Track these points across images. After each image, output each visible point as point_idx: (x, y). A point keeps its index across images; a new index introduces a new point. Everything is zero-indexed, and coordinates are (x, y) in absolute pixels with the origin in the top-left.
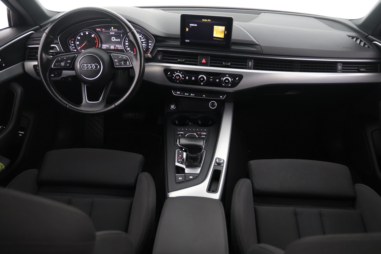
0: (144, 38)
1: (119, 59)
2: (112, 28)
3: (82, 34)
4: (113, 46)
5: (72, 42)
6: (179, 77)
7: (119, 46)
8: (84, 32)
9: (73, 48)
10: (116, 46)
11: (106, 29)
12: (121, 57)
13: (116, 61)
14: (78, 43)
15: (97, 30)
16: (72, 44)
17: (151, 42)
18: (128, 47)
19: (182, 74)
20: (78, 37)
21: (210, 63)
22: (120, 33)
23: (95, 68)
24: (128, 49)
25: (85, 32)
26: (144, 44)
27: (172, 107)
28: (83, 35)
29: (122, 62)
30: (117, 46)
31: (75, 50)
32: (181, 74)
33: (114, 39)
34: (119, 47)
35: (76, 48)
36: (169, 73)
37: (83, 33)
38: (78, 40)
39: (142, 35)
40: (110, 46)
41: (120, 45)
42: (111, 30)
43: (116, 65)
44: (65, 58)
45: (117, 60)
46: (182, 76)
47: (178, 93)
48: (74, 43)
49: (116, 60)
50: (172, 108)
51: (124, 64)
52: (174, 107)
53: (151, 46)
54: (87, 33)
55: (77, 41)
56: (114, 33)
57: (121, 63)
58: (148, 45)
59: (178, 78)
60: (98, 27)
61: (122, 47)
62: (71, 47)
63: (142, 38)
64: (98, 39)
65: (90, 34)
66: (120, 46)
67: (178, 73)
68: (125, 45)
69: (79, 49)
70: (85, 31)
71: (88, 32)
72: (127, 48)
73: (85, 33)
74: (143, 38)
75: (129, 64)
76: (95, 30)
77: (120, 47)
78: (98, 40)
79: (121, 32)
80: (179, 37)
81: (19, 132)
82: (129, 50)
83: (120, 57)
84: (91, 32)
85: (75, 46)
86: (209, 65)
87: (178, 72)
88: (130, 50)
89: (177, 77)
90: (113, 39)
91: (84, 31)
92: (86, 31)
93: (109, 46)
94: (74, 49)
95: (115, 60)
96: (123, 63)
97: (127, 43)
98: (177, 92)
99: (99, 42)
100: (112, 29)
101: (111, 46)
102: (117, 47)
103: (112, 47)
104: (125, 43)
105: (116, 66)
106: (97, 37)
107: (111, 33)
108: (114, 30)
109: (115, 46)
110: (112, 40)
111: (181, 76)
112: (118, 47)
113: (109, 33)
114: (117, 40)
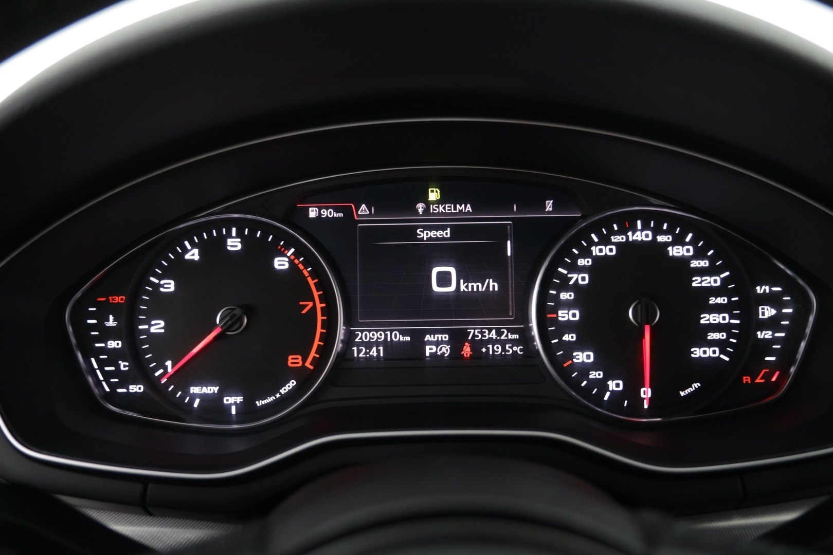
0: (712, 260)
2: (434, 195)
3: (193, 255)
4: (446, 337)
5: (111, 322)
7: (493, 334)
8: (210, 234)
9: (117, 373)
10: (464, 333)
11: (380, 204)
14: (158, 326)
15: (313, 213)
16: (107, 334)
17: (777, 289)
18: (580, 345)
20: (160, 277)
22: (499, 234)
24: (582, 357)
25: (219, 232)
26: (718, 309)
28: (196, 258)
30: (475, 332)
31: (135, 389)
33: (446, 280)
34: (491, 341)
35: (141, 372)
37: (202, 247)
38: (161, 305)
39: (693, 242)
40: (418, 337)
41: (504, 328)
42: (426, 210)
48: (128, 332)
53: (772, 324)
54: (234, 244)
55: (152, 315)
56: (447, 233)
58: (751, 323)
60: (320, 196)
61: (514, 343)
62: (101, 364)
63: (695, 264)
64: (324, 286)
65: (259, 252)
66: (499, 333)
68: (555, 321)
69: (171, 380)
70: (218, 225)
71: (240, 234)
72: (570, 348)
73: (222, 240)
74: (704, 263)
76: (296, 218)
77: (503, 344)
78: (328, 298)
79: (502, 220)
82: (585, 369)
85: (133, 351)
88: (594, 366)
90: (444, 279)
91: (207, 227)
92: (229, 224)
93: (408, 338)
94: (126, 379)
97: (568, 305)
99: (330, 311)
100: (428, 204)
101: (428, 338)
102: (476, 345)
103: (437, 343)
106: (317, 273)
107: (424, 235)
108: (447, 208)
109: (458, 338)
110: (436, 288)
112: (484, 343)
113: (411, 233)
114: (476, 286)
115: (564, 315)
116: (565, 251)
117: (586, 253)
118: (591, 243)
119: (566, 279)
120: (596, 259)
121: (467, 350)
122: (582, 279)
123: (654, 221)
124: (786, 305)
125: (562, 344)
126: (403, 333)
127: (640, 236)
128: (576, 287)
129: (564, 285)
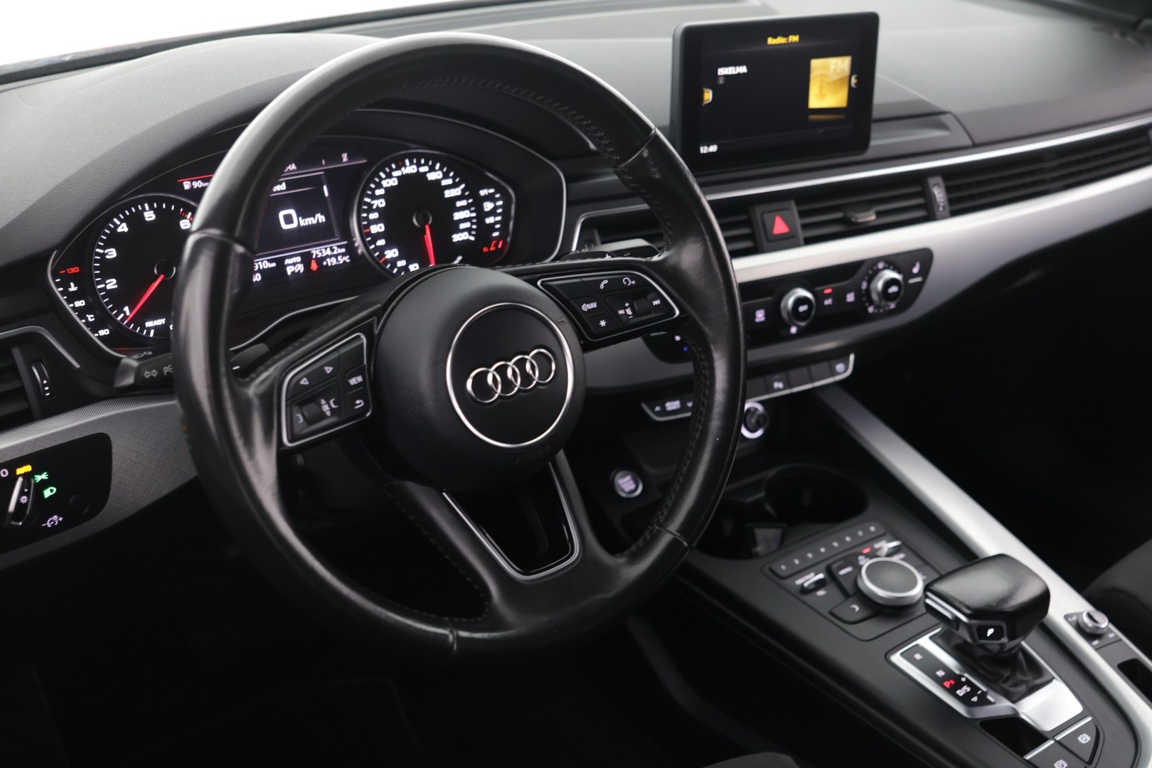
0: (454, 178)
1: (600, 297)
3: (123, 228)
4: (298, 259)
5: (73, 288)
7: (329, 252)
8: (130, 211)
10: (310, 254)
12: (606, 282)
13: (589, 310)
14: (112, 284)
15: (187, 185)
16: (72, 298)
17: (492, 191)
18: (388, 246)
20: (103, 248)
21: (804, 226)
22: (316, 182)
24: (391, 253)
25: (137, 209)
26: (463, 208)
28: (126, 229)
29: (623, 307)
30: (316, 252)
31: (103, 332)
33: (290, 220)
34: (327, 256)
37: (128, 221)
38: (109, 269)
39: (441, 169)
40: (280, 262)
41: (334, 246)
45: (593, 305)
48: (88, 292)
50: (627, 492)
51: (637, 314)
53: (493, 213)
54: (150, 216)
55: (105, 276)
56: (283, 187)
57: (621, 312)
58: (482, 215)
61: (343, 255)
63: (444, 183)
65: (168, 219)
66: (332, 250)
68: (369, 234)
69: (131, 321)
70: (135, 204)
71: (151, 208)
72: (382, 249)
73: (140, 214)
74: (449, 182)
75: (664, 309)
77: (336, 256)
79: (317, 172)
82: (393, 261)
83: (602, 286)
84: (170, 202)
86: (802, 241)
88: (399, 258)
90: (288, 219)
91: (127, 206)
92: (141, 202)
93: (274, 265)
94: (95, 327)
95: (586, 307)
96: (628, 312)
97: (376, 222)
101: (287, 262)
102: (320, 261)
103: (294, 264)
104: (368, 226)
105: (592, 336)
109: (307, 259)
110: (285, 226)
112: (324, 258)
114: (310, 221)
115: (375, 229)
116: (367, 187)
117: (379, 186)
118: (381, 179)
119: (370, 205)
120: (386, 189)
121: (314, 266)
122: (381, 203)
123: (416, 158)
124: (498, 199)
125: (377, 248)
126: (270, 261)
127: (410, 169)
128: (378, 209)
129: (370, 209)
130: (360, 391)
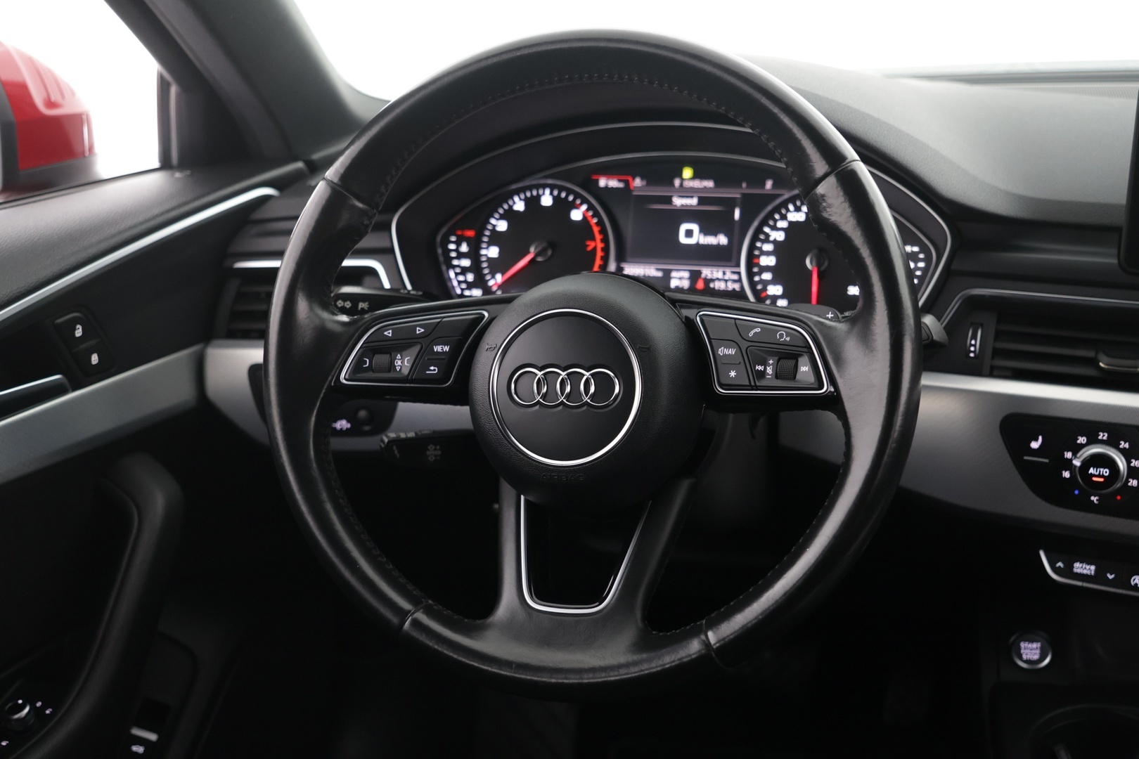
1: (744, 345)
2: (687, 173)
3: (520, 206)
4: (686, 275)
5: (464, 248)
6: (1106, 472)
7: (720, 275)
8: (531, 193)
9: (465, 282)
10: (699, 273)
11: (651, 180)
12: (758, 330)
13: (725, 355)
14: (493, 252)
15: (603, 182)
16: (461, 256)
17: (916, 249)
18: (774, 282)
19: (1127, 455)
20: (497, 220)
22: (730, 204)
23: (593, 397)
24: (775, 290)
25: (538, 192)
27: (1030, 651)
28: (522, 208)
29: (765, 364)
30: (707, 272)
31: (477, 293)
32: (1123, 452)
33: (691, 234)
34: (718, 279)
35: (480, 282)
36: (1035, 445)
37: (527, 201)
38: (496, 238)
40: (667, 274)
41: (728, 271)
42: (681, 185)
43: (723, 381)
44: (421, 326)
45: (731, 352)
46: (1129, 462)
47: (1079, 568)
48: (474, 254)
49: (727, 347)
50: (1027, 662)
51: (777, 376)
52: (1042, 658)
54: (547, 200)
55: (490, 244)
56: (694, 201)
57: (760, 368)
59: (1099, 476)
60: (609, 171)
61: (735, 281)
62: (457, 274)
64: (603, 231)
65: (562, 206)
66: (724, 273)
67: (1102, 442)
68: (758, 265)
69: (500, 287)
70: (538, 187)
71: (551, 194)
72: (766, 283)
73: (539, 198)
75: (811, 379)
76: (591, 186)
77: (727, 281)
78: (605, 240)
79: (734, 194)
80: (1121, 219)
81: (137, 732)
82: (774, 299)
83: (751, 334)
84: (570, 192)
85: (476, 268)
87: (1103, 436)
88: (782, 297)
89: (1092, 471)
90: (689, 233)
91: (530, 188)
92: (544, 186)
93: (660, 274)
94: (470, 286)
95: (722, 351)
96: (769, 370)
97: (768, 254)
98: (1077, 565)
99: (606, 250)
100: (682, 180)
101: (674, 274)
102: (707, 281)
103: (680, 279)
104: (758, 257)
105: (722, 386)
106: (600, 223)
107: (678, 202)
108: (697, 184)
109: (695, 276)
110: (683, 239)
111: (1121, 464)
112: (712, 280)
113: (668, 200)
114: (710, 240)
115: (765, 261)
116: (770, 216)
117: (784, 217)
118: (788, 210)
119: (767, 236)
120: (791, 223)
121: (700, 285)
122: (780, 236)
124: (921, 260)
125: (761, 281)
126: (658, 270)
128: (775, 242)
129: (767, 240)
130: (437, 359)
